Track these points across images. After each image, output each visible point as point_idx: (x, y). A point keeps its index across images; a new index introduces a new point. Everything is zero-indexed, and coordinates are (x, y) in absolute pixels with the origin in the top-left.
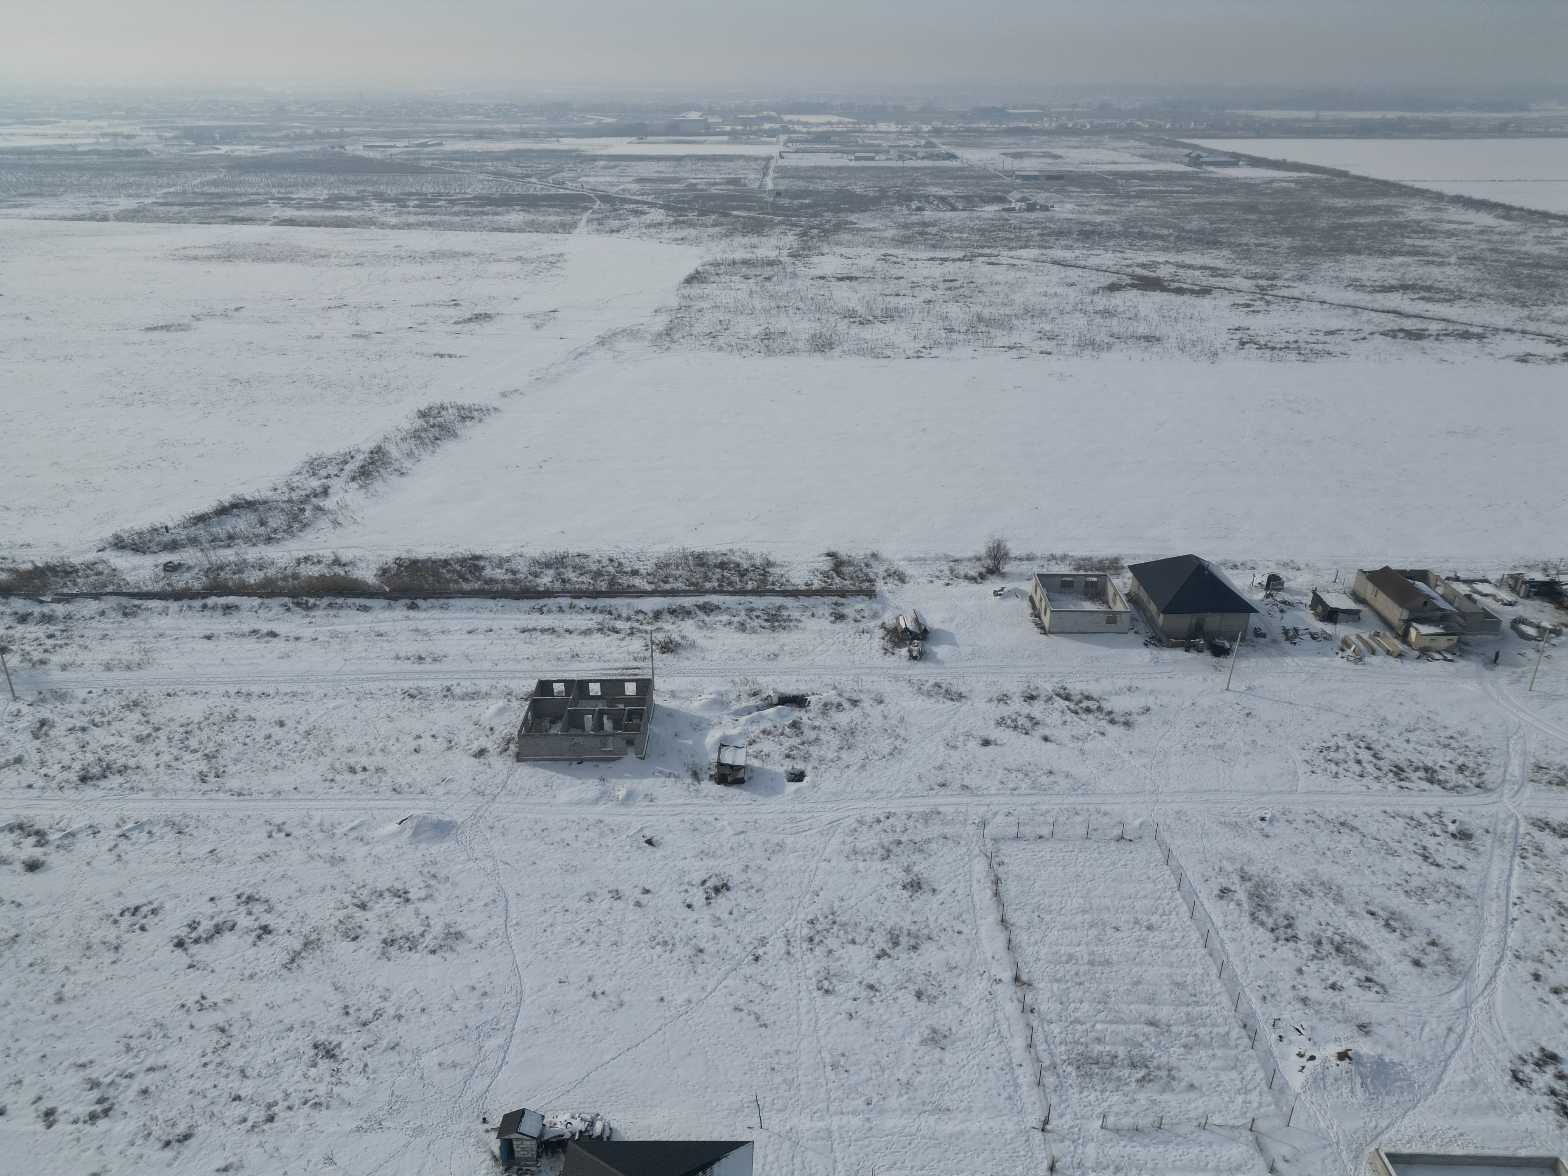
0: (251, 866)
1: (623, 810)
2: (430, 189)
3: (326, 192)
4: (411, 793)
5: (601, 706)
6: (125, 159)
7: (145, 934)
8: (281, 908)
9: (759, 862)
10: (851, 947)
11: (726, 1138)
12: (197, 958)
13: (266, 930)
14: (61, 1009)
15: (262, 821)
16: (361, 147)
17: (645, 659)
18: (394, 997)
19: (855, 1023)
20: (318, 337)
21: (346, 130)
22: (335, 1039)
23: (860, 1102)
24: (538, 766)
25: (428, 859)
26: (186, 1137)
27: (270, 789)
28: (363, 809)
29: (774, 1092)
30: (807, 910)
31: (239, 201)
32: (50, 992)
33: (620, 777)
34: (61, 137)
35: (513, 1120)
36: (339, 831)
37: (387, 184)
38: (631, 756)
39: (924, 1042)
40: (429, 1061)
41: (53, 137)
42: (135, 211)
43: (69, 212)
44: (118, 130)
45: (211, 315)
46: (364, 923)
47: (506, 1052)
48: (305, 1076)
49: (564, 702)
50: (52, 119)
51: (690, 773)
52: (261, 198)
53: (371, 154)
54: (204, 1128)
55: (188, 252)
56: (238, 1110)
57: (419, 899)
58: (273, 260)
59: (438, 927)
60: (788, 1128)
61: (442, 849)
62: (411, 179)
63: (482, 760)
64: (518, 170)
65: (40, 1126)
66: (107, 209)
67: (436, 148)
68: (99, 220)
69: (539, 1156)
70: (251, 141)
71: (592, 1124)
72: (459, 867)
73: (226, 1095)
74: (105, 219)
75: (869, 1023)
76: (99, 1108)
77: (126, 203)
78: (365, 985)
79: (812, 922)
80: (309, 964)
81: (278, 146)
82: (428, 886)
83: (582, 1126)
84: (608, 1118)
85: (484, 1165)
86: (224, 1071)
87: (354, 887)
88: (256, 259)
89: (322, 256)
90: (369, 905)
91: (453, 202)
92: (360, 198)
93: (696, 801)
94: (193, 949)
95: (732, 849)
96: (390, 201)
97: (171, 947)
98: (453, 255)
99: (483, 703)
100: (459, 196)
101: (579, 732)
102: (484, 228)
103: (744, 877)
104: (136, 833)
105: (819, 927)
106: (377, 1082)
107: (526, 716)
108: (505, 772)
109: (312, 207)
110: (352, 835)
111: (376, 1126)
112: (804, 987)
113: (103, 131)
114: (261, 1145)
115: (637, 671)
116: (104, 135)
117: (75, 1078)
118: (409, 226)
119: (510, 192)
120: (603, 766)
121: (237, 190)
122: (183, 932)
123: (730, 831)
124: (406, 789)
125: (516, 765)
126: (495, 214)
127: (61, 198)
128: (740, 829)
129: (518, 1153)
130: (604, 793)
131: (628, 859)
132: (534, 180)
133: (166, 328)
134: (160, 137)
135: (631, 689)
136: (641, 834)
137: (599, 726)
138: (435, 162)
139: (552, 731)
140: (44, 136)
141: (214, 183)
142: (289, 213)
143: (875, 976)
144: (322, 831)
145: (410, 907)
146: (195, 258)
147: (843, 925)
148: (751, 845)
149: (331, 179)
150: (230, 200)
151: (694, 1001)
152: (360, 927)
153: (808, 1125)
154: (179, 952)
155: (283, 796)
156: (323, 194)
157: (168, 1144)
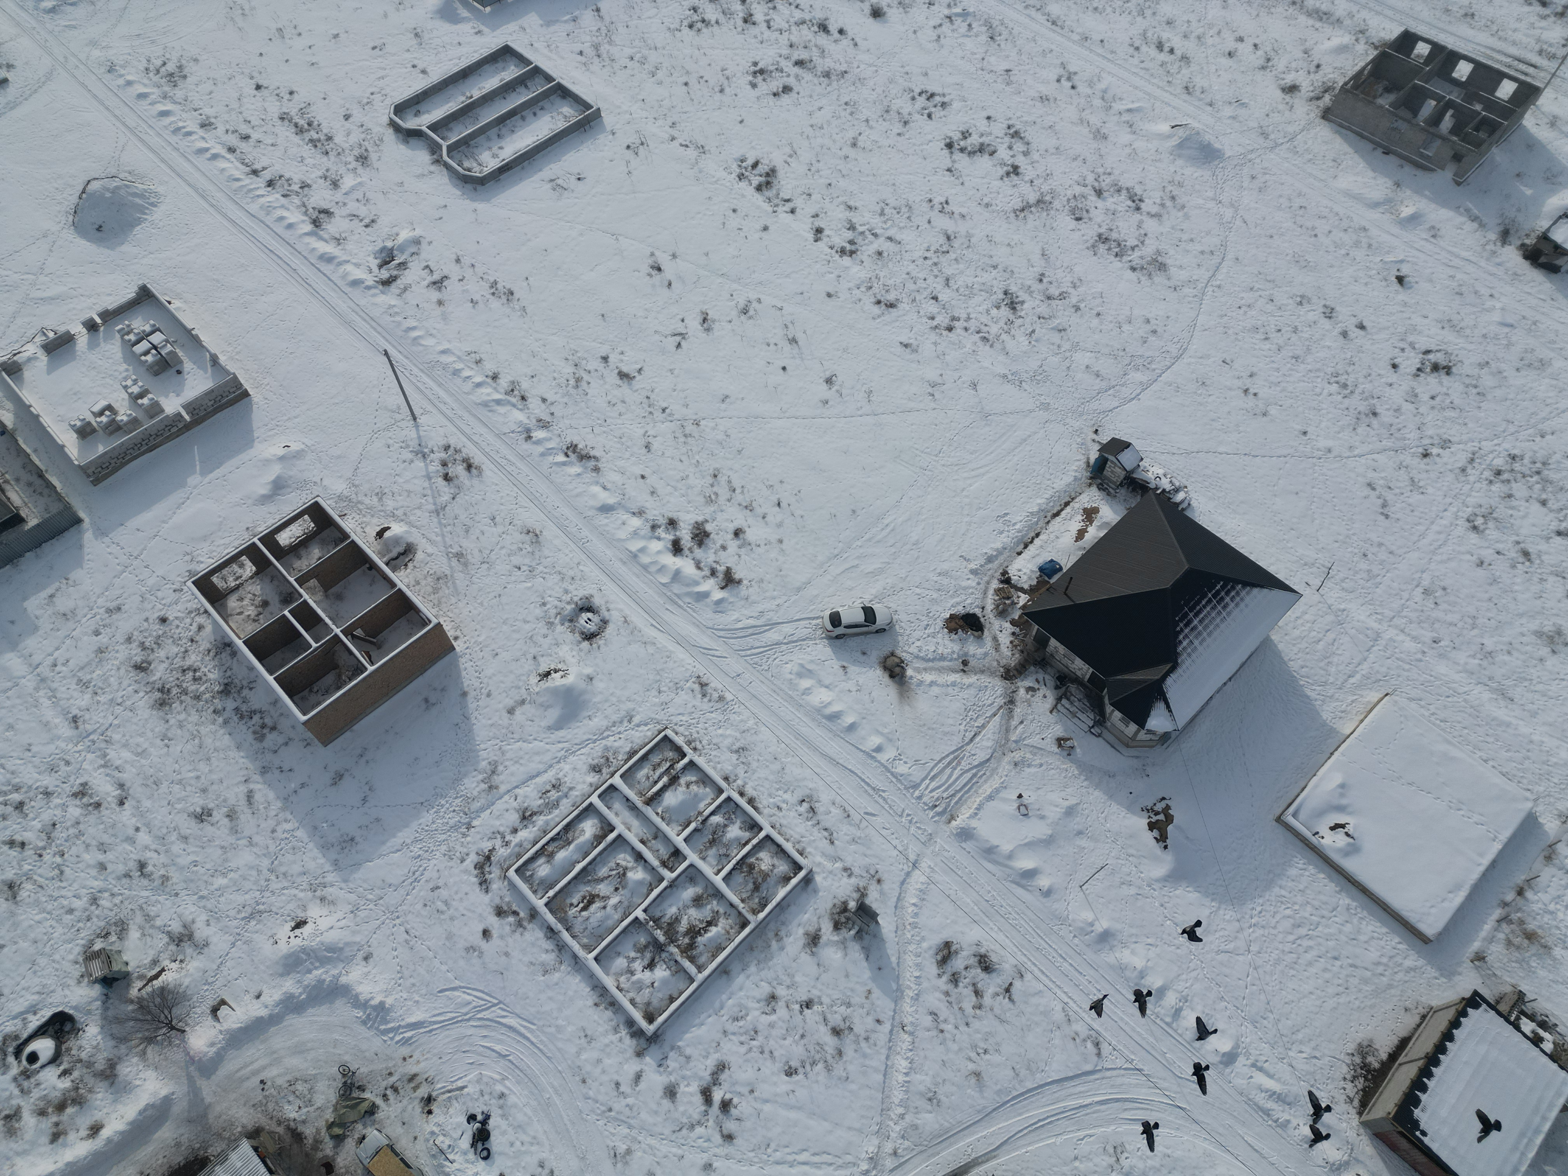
0: (1031, 103)
1: (1396, 230)
4: (1200, 100)
5: (1455, 96)
7: (930, 122)
8: (1035, 156)
9: (1503, 366)
10: (1536, 507)
11: (1281, 576)
12: (956, 166)
13: (1015, 170)
14: (852, 153)
15: (1059, 62)
17: (1553, 57)
18: (1081, 290)
19: (1480, 572)
22: (1023, 297)
23: (1428, 636)
24: (1340, 134)
25: (1177, 178)
26: (891, 306)
27: (1080, 30)
28: (1149, 94)
29: (1351, 572)
30: (1518, 444)
32: (850, 134)
33: (1418, 191)
35: (1117, 446)
36: (1118, 106)
38: (1446, 175)
39: (1539, 634)
40: (1082, 358)
46: (1092, 210)
47: (1144, 390)
48: (988, 311)
49: (1416, 71)
51: (1501, 228)
54: (904, 306)
56: (932, 308)
57: (1148, 213)
59: (1148, 250)
60: (1342, 607)
61: (1196, 175)
63: (1287, 98)
65: (811, 236)
69: (1121, 485)
71: (1177, 490)
72: (1201, 201)
73: (929, 291)
75: (1494, 581)
76: (848, 247)
78: (1065, 265)
79: (1514, 458)
80: (1034, 219)
82: (1163, 205)
83: (1168, 487)
84: (1193, 495)
85: (1077, 463)
86: (936, 272)
87: (1101, 170)
90: (1105, 194)
93: (1483, 263)
94: (958, 156)
95: (1484, 336)
97: (942, 145)
99: (1328, 30)
101: (1408, 115)
103: (1476, 371)
104: (960, 20)
105: (1517, 466)
106: (1036, 349)
107: (1364, 68)
108: (1303, 123)
110: (1126, 117)
111: (1017, 383)
112: (1453, 509)
114: (935, 344)
115: (1531, 70)
117: (841, 214)
120: (1408, 169)
122: (956, 136)
123: (1496, 317)
124: (1198, 93)
125: (1319, 120)
128: (1510, 320)
129: (1107, 472)
130: (1388, 201)
131: (1366, 284)
135: (1506, 90)
136: (1398, 266)
137: (1436, 119)
139: (1380, 101)
143: (1540, 547)
144: (1103, 98)
145: (1137, 216)
147: (1547, 481)
148: (1509, 345)
151: (1335, 453)
152: (1087, 211)
153: (1362, 618)
154: (946, 152)
155: (1087, 44)
157: (879, 302)
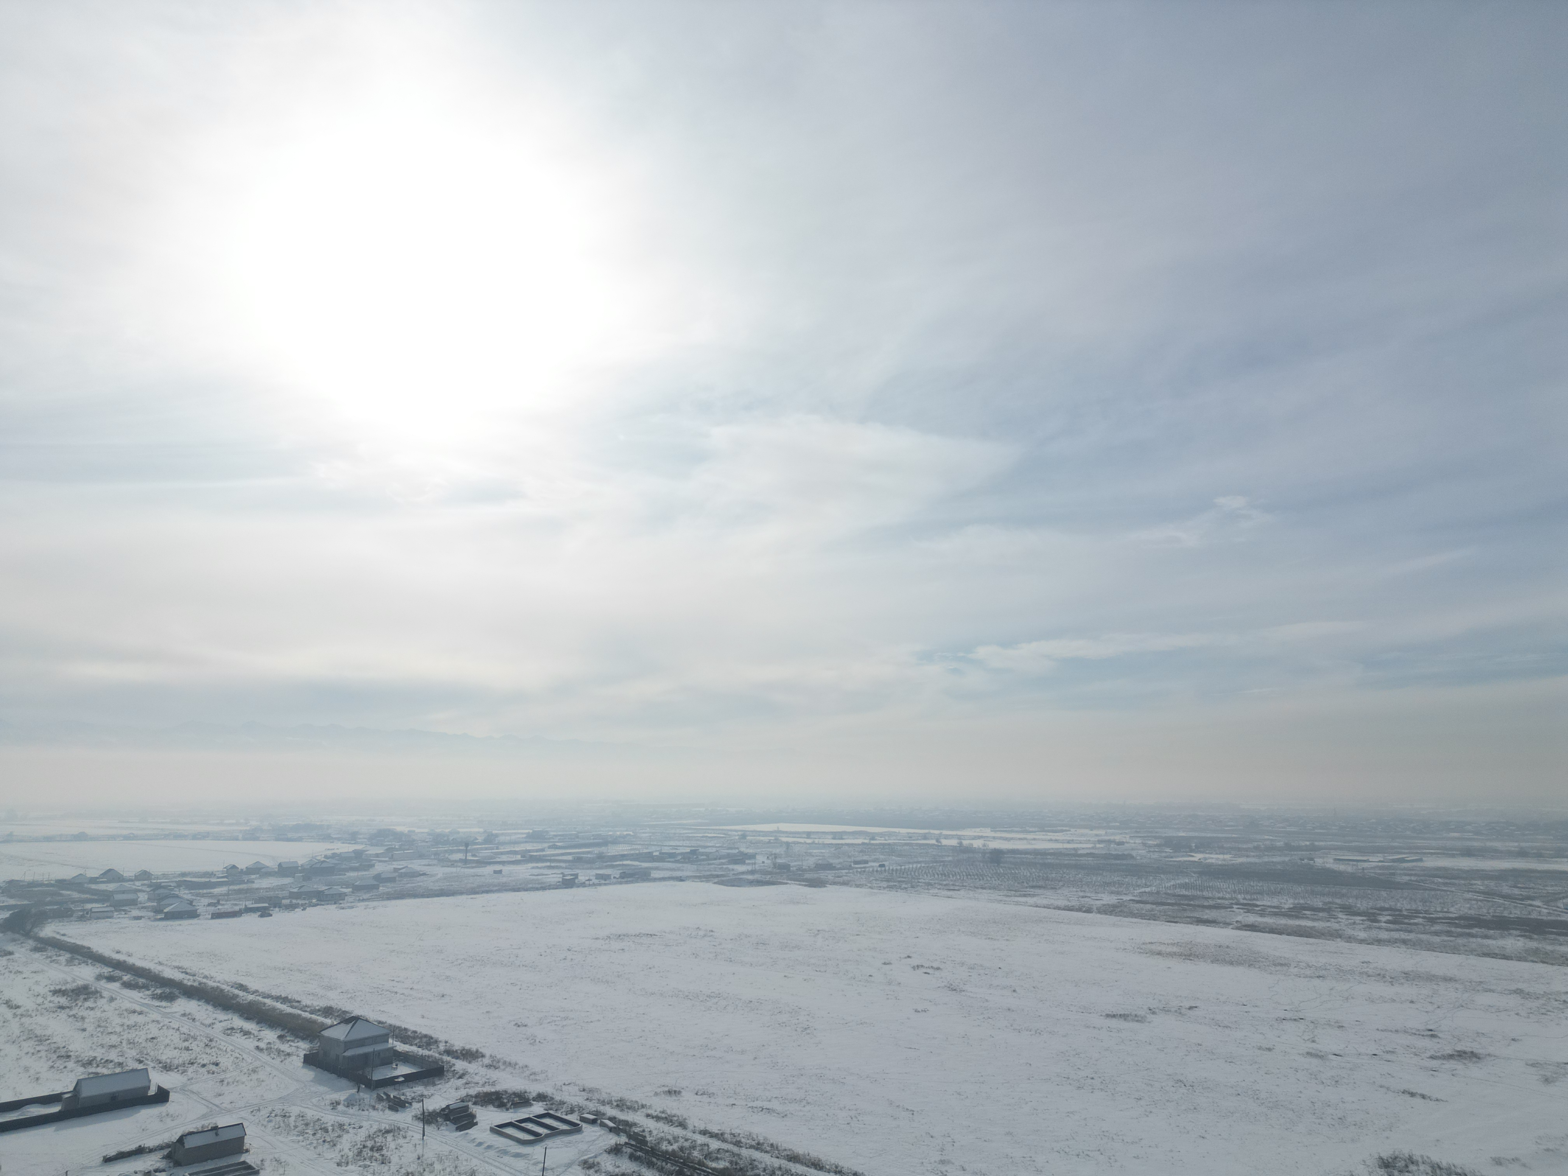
2: (1405, 905)
3: (1291, 901)
6: (1114, 862)
16: (1331, 861)
20: (1269, 1050)
21: (1316, 843)
31: (1206, 904)
34: (1069, 842)
37: (1357, 897)
41: (1063, 842)
42: (1115, 906)
43: (1062, 903)
44: (1112, 838)
45: (1166, 1010)
50: (1064, 828)
52: (1227, 902)
53: (1342, 867)
55: (1153, 947)
58: (1231, 963)
62: (1384, 894)
64: (1516, 891)
66: (1092, 902)
67: (1414, 864)
68: (1084, 912)
70: (1222, 850)
74: (1089, 911)
77: (1108, 899)
81: (1248, 856)
88: (1215, 960)
89: (1281, 964)
91: (1433, 921)
92: (1327, 909)
96: (1359, 914)
98: (1431, 978)
100: (1441, 915)
102: (1472, 952)
109: (1275, 914)
113: (1100, 838)
116: (1100, 842)
118: (1379, 942)
119: (1506, 914)
121: (1205, 894)
126: (1486, 937)
127: (1059, 891)
132: (1537, 903)
133: (1124, 1017)
134: (1144, 844)
138: (1413, 878)
140: (1056, 841)
141: (1185, 886)
142: (1252, 919)
146: (1159, 953)
149: (1299, 889)
150: (1197, 903)
156: (1288, 903)
